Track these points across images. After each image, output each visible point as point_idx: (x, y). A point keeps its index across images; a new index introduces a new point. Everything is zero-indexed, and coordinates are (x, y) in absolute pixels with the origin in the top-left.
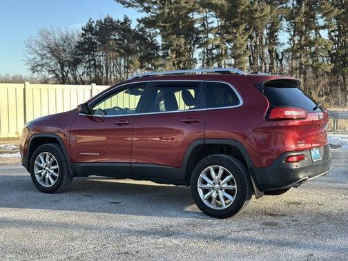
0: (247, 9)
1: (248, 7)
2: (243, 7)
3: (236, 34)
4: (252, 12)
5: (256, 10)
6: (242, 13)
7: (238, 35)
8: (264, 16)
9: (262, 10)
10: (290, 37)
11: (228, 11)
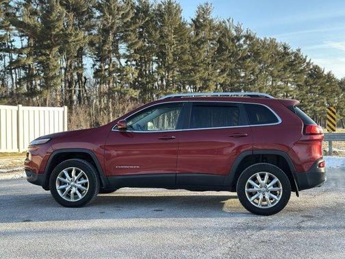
0: (61, 32)
1: (62, 30)
2: (57, 30)
3: (48, 55)
4: (66, 35)
5: (71, 35)
6: (56, 36)
7: (51, 57)
8: (77, 41)
9: (76, 35)
10: (93, 63)
11: (41, 32)
